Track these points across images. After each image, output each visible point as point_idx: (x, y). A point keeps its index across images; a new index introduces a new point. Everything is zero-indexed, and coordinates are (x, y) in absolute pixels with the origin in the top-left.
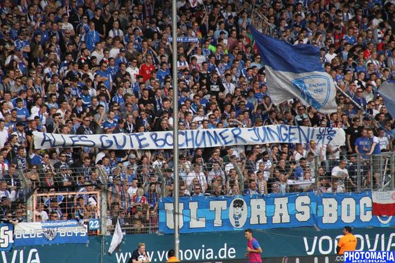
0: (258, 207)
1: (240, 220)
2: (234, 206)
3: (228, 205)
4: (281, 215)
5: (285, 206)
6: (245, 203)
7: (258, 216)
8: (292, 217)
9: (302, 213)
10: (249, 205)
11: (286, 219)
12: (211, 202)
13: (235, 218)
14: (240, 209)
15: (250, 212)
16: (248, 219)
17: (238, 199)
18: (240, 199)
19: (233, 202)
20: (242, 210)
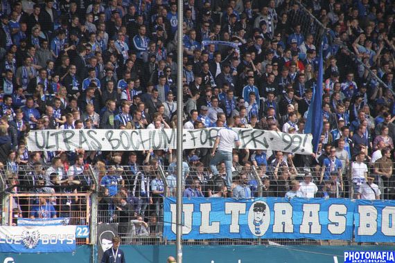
0: (284, 212)
1: (261, 227)
3: (248, 209)
4: (310, 224)
5: (315, 215)
6: (267, 207)
7: (284, 224)
8: (324, 228)
9: (336, 224)
10: (272, 209)
11: (316, 229)
13: (256, 225)
14: (261, 214)
15: (273, 218)
16: (271, 227)
17: (259, 202)
18: (262, 202)
19: (253, 205)
20: (264, 215)
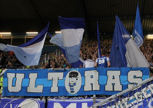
0: (92, 77)
1: (74, 87)
2: (70, 77)
3: (65, 76)
4: (113, 85)
5: (117, 78)
6: (79, 74)
7: (92, 84)
8: (125, 87)
9: (134, 84)
10: (83, 75)
12: (49, 73)
13: (71, 86)
14: (75, 79)
16: (83, 87)
17: (73, 71)
18: (76, 71)
19: (69, 73)
20: (77, 79)
